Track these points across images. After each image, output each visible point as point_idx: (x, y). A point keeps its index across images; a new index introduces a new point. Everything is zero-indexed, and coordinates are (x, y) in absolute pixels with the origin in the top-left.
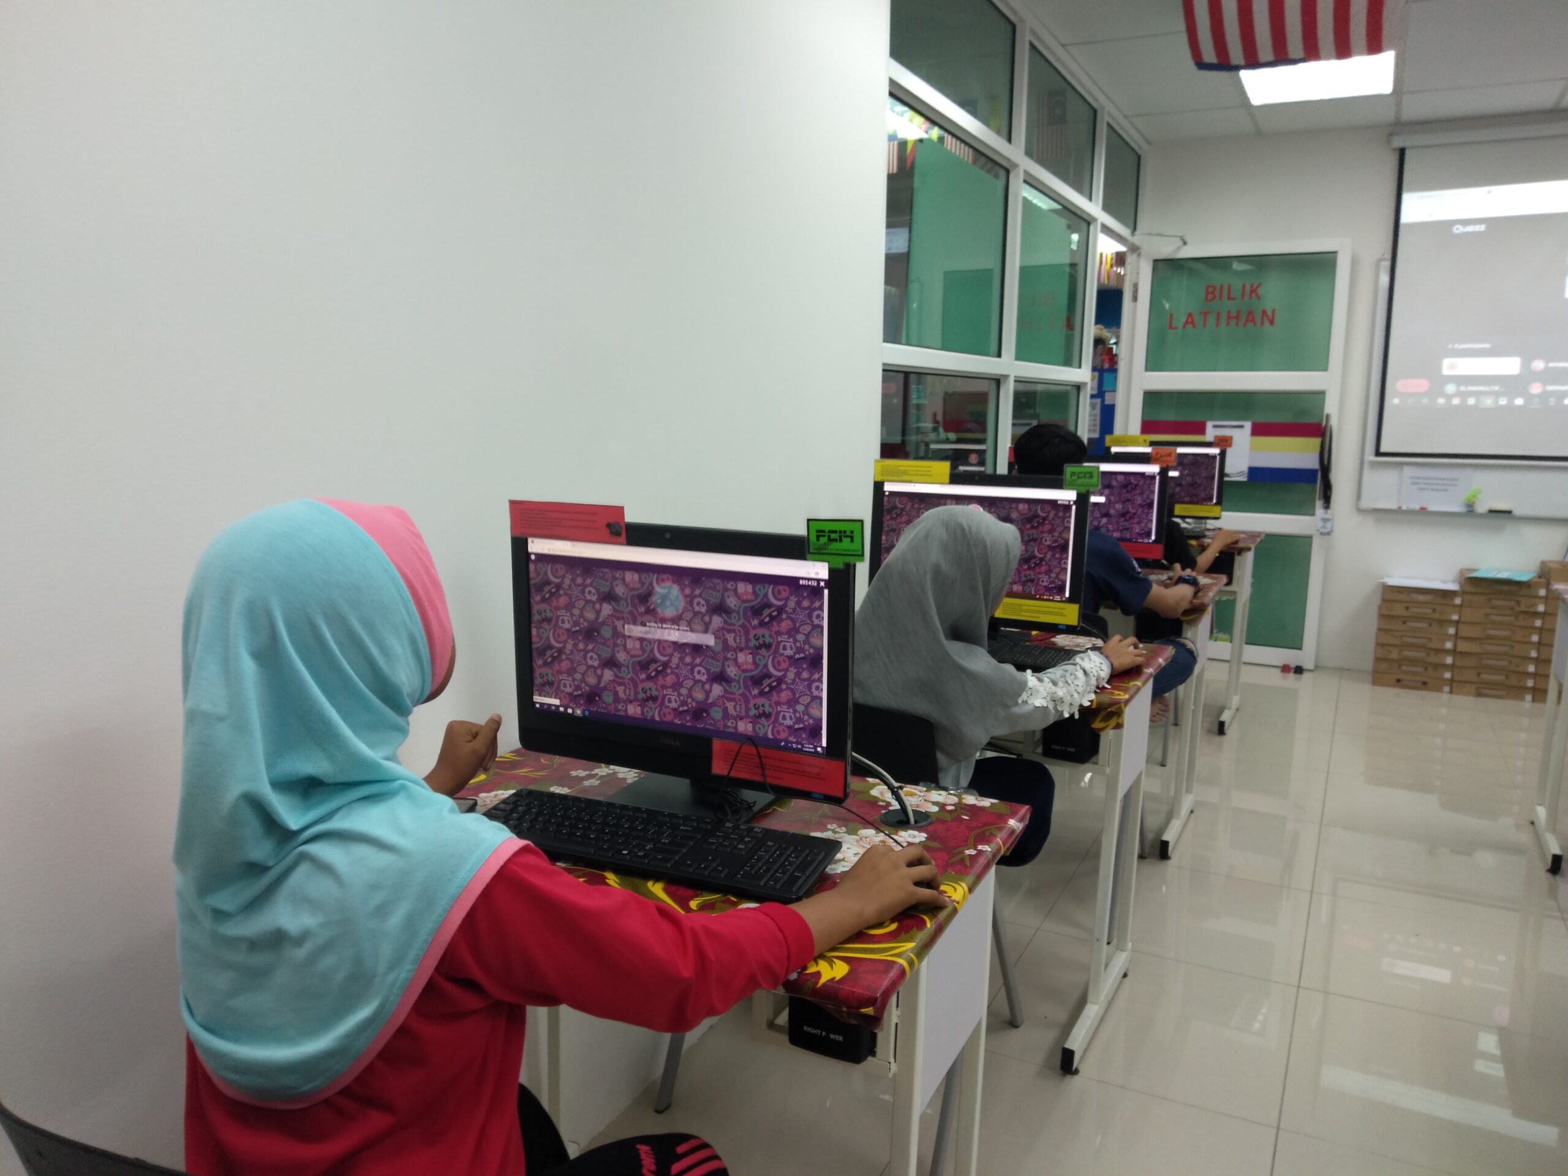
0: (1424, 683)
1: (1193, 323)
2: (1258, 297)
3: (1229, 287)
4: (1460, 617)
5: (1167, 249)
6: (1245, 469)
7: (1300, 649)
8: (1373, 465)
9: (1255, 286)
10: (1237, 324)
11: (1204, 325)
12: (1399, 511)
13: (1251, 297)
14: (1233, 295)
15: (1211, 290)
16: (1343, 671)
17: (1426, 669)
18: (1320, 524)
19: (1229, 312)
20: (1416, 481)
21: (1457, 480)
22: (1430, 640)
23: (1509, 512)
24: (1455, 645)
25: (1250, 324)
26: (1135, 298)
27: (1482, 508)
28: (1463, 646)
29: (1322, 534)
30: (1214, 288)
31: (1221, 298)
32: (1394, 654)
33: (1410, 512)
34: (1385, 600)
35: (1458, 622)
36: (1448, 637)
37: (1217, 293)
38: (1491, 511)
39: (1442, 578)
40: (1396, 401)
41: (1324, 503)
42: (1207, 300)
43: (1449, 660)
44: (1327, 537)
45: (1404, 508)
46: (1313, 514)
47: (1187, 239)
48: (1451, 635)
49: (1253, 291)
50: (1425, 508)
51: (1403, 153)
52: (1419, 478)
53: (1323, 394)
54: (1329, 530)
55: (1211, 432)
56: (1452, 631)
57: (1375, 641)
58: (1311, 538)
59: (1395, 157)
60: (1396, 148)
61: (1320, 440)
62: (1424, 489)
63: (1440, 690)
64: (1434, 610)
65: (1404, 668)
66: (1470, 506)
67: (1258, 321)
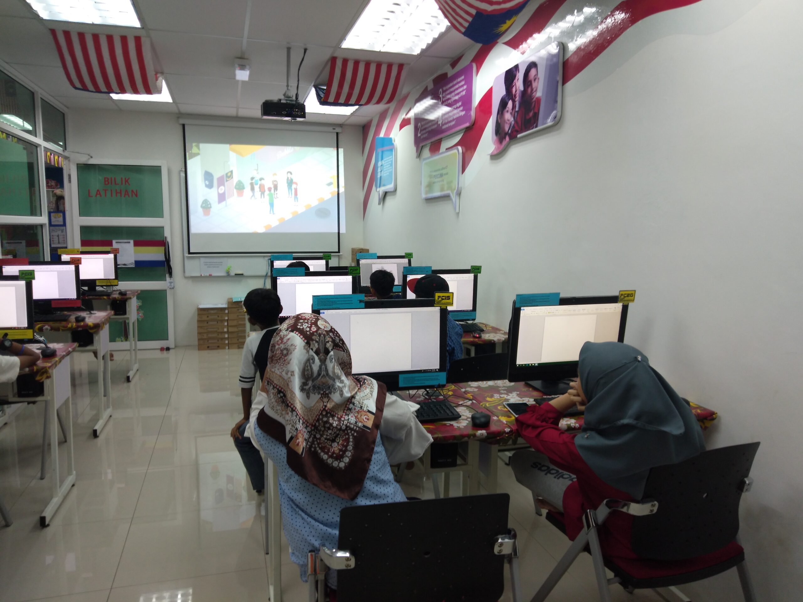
0: (218, 347)
1: (100, 194)
2: (129, 184)
3: (115, 179)
4: (228, 318)
5: (83, 159)
6: (134, 262)
7: (168, 340)
8: (188, 258)
9: (127, 179)
10: (121, 196)
11: (106, 195)
12: (201, 277)
13: (125, 184)
14: (117, 183)
15: (106, 179)
16: (187, 347)
17: (218, 340)
18: (169, 284)
19: (116, 190)
20: (206, 264)
21: (222, 262)
22: (218, 329)
23: (242, 274)
24: (228, 330)
25: (127, 196)
26: (70, 181)
27: (232, 274)
28: (231, 330)
29: (170, 289)
30: (108, 179)
31: (111, 184)
32: (205, 336)
33: (205, 277)
34: (198, 314)
35: (228, 320)
36: (224, 327)
37: (110, 181)
38: (236, 274)
39: (221, 304)
41: (170, 275)
42: (105, 184)
43: (226, 336)
44: (173, 290)
45: (203, 275)
46: (166, 280)
47: (91, 155)
48: (226, 325)
49: (126, 181)
50: (211, 275)
51: (184, 126)
52: (207, 263)
53: (163, 227)
54: (173, 287)
55: (115, 245)
56: (226, 324)
57: (197, 332)
58: (166, 290)
59: (181, 127)
60: (181, 124)
61: (164, 248)
62: (209, 267)
63: (224, 348)
64: (218, 316)
65: (210, 341)
66: (228, 273)
67: (130, 194)
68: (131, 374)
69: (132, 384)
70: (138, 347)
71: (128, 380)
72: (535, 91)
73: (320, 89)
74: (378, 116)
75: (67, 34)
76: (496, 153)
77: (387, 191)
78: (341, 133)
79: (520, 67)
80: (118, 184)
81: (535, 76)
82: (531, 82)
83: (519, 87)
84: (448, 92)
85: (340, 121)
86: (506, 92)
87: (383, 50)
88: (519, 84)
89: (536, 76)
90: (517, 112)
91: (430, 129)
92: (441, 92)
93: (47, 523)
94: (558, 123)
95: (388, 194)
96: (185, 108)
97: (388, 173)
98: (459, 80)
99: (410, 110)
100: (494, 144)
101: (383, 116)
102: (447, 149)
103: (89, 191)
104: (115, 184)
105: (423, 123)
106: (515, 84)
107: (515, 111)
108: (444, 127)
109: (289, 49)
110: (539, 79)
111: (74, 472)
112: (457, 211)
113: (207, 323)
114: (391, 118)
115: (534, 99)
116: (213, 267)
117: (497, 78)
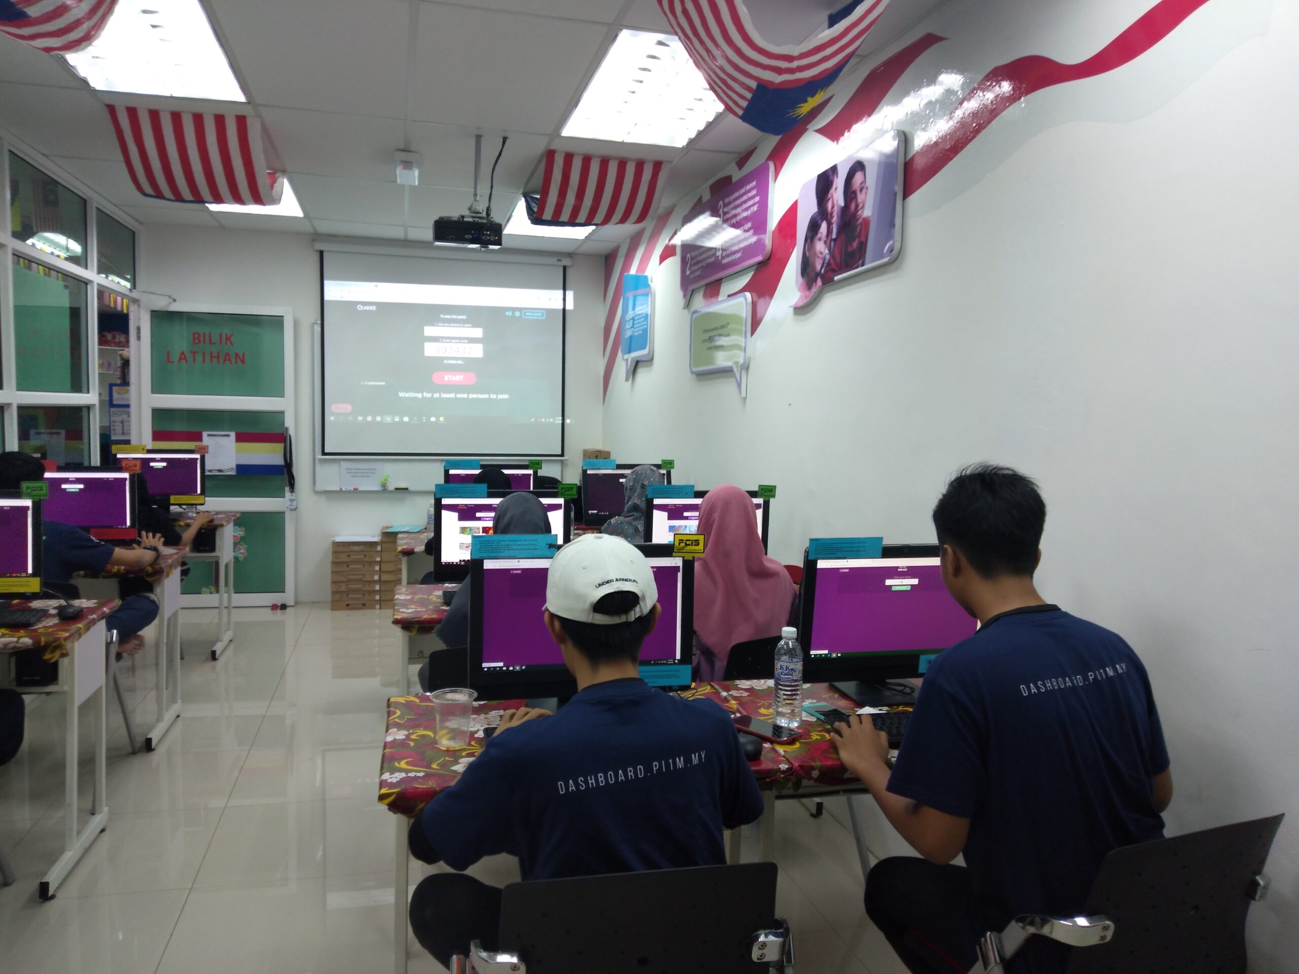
0: (363, 605)
1: (185, 359)
2: (232, 344)
3: (210, 334)
4: (381, 559)
5: (161, 304)
6: (234, 466)
7: (284, 592)
8: (321, 461)
9: (228, 336)
10: (218, 362)
11: (194, 360)
12: (341, 491)
13: (226, 343)
14: (213, 341)
15: (197, 336)
16: (314, 604)
17: (364, 594)
18: (289, 503)
19: (211, 353)
20: (349, 471)
21: (375, 469)
22: (365, 575)
23: (407, 489)
24: (380, 578)
25: (228, 363)
26: (139, 338)
27: (391, 487)
28: (385, 577)
29: (291, 510)
30: (199, 334)
31: (204, 343)
32: (343, 588)
33: (348, 492)
34: (334, 552)
35: (380, 562)
36: (375, 572)
37: (201, 338)
38: (396, 489)
39: (372, 535)
40: (332, 418)
41: (290, 489)
42: (194, 343)
43: (377, 587)
44: (294, 511)
45: (343, 489)
46: (284, 497)
47: (174, 297)
48: (377, 571)
49: (228, 339)
50: (357, 489)
51: (321, 253)
52: (351, 469)
53: (283, 413)
54: (295, 507)
55: (206, 440)
56: (377, 568)
57: (330, 580)
58: (284, 513)
59: (317, 257)
60: (317, 251)
61: (283, 445)
62: (354, 476)
63: (374, 608)
64: (365, 556)
65: (350, 596)
66: (384, 486)
67: (233, 360)
68: (218, 648)
69: (220, 664)
70: (234, 604)
71: (213, 656)
72: (862, 208)
73: (533, 198)
74: (628, 241)
75: (132, 112)
76: (801, 304)
77: (639, 359)
78: (570, 266)
79: (839, 168)
80: (215, 344)
81: (861, 183)
82: (855, 192)
83: (837, 201)
84: (732, 205)
85: (570, 249)
86: (819, 209)
87: (628, 139)
88: (837, 196)
89: (863, 184)
90: (835, 240)
91: (704, 264)
92: (722, 206)
93: (51, 893)
94: (897, 258)
95: (640, 364)
96: (324, 227)
97: (641, 332)
98: (748, 187)
99: (675, 233)
100: (800, 291)
101: (635, 242)
102: (729, 296)
103: (168, 353)
104: (211, 343)
105: (693, 254)
106: (832, 196)
107: (832, 240)
108: (725, 261)
109: (479, 138)
110: (867, 188)
111: (106, 809)
112: (744, 395)
113: (348, 566)
114: (648, 244)
115: (860, 220)
116: (360, 476)
117: (805, 186)
